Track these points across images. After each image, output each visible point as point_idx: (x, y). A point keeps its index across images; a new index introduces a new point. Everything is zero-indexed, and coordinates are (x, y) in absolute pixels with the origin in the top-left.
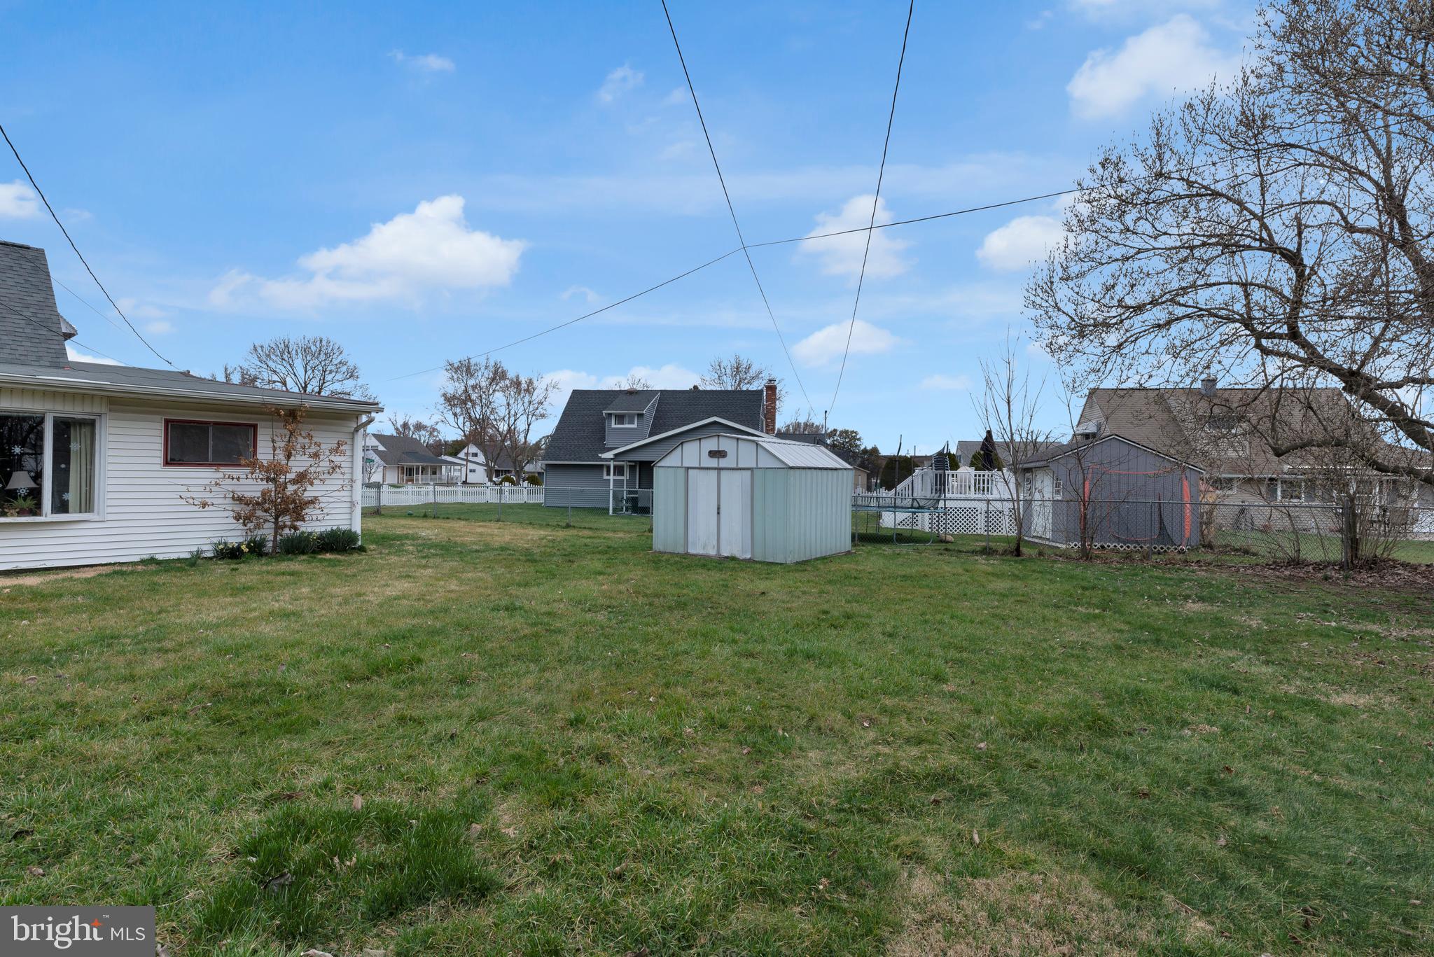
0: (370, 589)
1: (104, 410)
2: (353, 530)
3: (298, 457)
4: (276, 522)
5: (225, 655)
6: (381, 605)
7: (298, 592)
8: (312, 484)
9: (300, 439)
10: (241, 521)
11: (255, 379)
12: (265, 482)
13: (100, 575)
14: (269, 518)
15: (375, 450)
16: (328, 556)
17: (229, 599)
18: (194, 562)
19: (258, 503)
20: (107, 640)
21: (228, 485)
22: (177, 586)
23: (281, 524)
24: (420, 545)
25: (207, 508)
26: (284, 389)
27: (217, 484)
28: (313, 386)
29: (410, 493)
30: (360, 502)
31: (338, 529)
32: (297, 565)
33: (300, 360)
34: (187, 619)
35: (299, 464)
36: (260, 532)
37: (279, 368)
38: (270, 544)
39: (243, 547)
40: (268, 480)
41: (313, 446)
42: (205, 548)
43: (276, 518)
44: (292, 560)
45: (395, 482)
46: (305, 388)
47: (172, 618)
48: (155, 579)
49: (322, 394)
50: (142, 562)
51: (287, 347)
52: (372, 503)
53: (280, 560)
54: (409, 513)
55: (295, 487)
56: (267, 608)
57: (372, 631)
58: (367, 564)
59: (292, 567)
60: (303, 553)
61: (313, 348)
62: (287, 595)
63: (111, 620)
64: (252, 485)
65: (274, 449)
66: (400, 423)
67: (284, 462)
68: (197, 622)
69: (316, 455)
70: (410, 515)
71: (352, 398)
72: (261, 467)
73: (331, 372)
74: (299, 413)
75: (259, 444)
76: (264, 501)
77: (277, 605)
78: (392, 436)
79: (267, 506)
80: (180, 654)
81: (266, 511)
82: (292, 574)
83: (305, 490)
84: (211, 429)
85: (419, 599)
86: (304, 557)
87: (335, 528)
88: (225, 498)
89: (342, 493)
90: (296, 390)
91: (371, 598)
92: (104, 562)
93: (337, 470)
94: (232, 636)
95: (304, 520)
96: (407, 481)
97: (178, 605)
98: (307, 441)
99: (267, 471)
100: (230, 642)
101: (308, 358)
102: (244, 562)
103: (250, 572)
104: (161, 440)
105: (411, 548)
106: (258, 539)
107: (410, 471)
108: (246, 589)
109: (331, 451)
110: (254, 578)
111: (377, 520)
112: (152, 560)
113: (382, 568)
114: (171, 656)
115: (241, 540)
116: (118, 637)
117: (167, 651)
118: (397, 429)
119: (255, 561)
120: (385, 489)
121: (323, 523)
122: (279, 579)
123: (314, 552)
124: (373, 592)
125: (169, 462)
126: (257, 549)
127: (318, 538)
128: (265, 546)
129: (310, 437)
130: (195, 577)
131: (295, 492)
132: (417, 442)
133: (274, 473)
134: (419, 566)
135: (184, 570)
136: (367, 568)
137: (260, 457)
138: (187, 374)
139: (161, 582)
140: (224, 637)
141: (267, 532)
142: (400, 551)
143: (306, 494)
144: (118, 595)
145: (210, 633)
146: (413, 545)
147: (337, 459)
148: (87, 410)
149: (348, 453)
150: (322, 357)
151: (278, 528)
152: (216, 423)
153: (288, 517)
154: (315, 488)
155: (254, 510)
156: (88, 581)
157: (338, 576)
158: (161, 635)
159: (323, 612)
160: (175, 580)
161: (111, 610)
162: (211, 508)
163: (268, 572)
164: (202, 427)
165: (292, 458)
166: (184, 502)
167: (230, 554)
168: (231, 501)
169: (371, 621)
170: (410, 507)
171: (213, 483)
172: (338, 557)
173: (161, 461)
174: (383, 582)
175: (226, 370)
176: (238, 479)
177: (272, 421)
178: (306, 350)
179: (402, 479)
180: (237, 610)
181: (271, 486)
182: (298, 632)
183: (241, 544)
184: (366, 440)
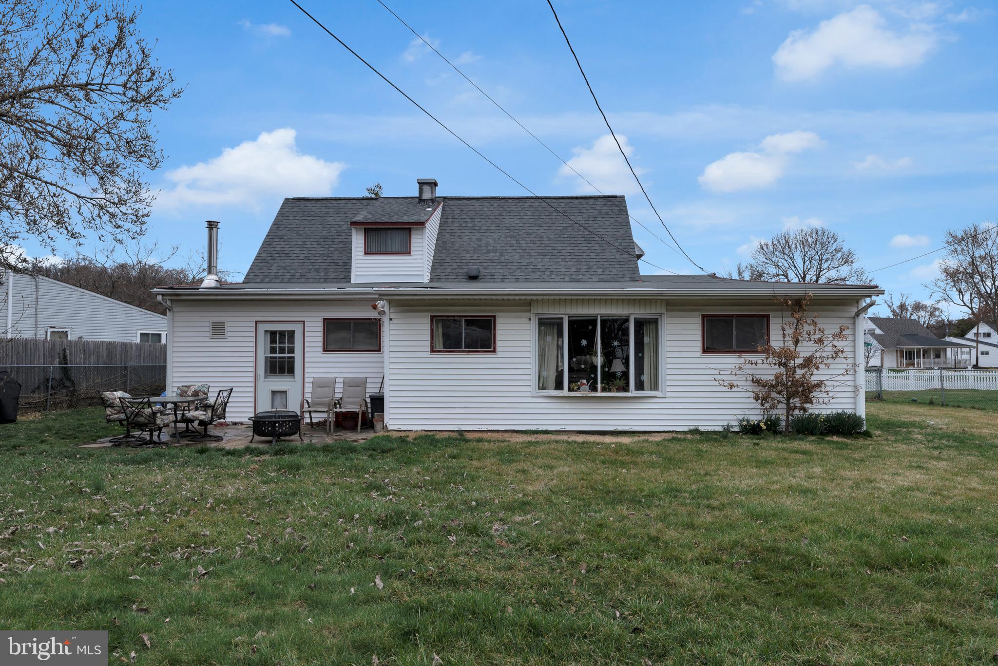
0: (879, 476)
1: (663, 310)
2: (858, 414)
3: (805, 343)
4: (788, 404)
5: (757, 520)
6: (893, 494)
7: (811, 470)
8: (818, 368)
9: (806, 326)
10: (760, 401)
11: (761, 275)
12: (777, 367)
13: (664, 440)
14: (782, 399)
15: (872, 333)
16: (835, 438)
17: (755, 470)
18: (725, 435)
19: (772, 386)
20: (674, 492)
21: (749, 369)
22: (715, 455)
23: (792, 405)
24: (929, 435)
25: (733, 389)
26: (786, 280)
27: (740, 368)
28: (811, 276)
29: (912, 378)
30: (864, 387)
31: (845, 414)
32: (807, 444)
33: (798, 253)
34: (725, 483)
35: (805, 350)
36: (775, 412)
37: (782, 262)
38: (783, 424)
39: (762, 425)
40: (780, 364)
41: (817, 332)
42: (733, 423)
43: (788, 400)
44: (803, 440)
45: (894, 366)
46: (804, 278)
47: (714, 481)
48: (701, 447)
49: (820, 282)
50: (690, 432)
51: (787, 242)
52: (874, 388)
53: (793, 439)
54: (913, 399)
55: (803, 371)
56: (786, 482)
57: (886, 520)
58: (874, 450)
59: (804, 446)
60: (812, 434)
61: (810, 240)
62: (802, 472)
63: (675, 477)
64: (768, 370)
65: (784, 336)
66: (896, 304)
67: (792, 348)
68: (734, 488)
69: (820, 341)
70: (914, 401)
71: (848, 283)
72: (774, 352)
73: (826, 261)
74: (804, 302)
75: (772, 332)
76: (777, 384)
77: (794, 481)
78: (888, 319)
79: (780, 388)
80: (723, 513)
81: (779, 393)
82: (804, 453)
83: (812, 374)
84: (734, 321)
85: (935, 494)
86: (813, 438)
87: (840, 411)
88: (747, 380)
89: (847, 378)
90: (796, 280)
91: (882, 485)
92: (666, 429)
93: (840, 354)
94: (760, 503)
95: (812, 403)
96: (908, 365)
97: (717, 470)
98: (812, 327)
99: (779, 357)
100: (759, 509)
101: (806, 250)
102: (763, 438)
103: (770, 448)
104: (700, 332)
105: (919, 437)
106: (773, 418)
107: (910, 355)
108: (767, 463)
109: (834, 336)
110: (774, 454)
111: (879, 405)
112: (696, 431)
113: (890, 455)
114: (717, 513)
115: (760, 418)
116: (680, 491)
117: (714, 509)
118: (893, 311)
119: (772, 438)
120: (885, 373)
121: (829, 406)
122: (794, 456)
123: (822, 434)
124: (883, 479)
125: (706, 350)
126: (772, 427)
127: (825, 421)
128: (779, 425)
129: (814, 323)
130: (725, 448)
131: (804, 376)
132: (916, 323)
133: (784, 358)
134: (931, 458)
135: (719, 441)
136: (874, 454)
137: (772, 343)
138: (713, 276)
139: (704, 450)
140: (754, 502)
141: (780, 412)
142: (907, 440)
143: (813, 378)
144: (677, 456)
145: (743, 498)
146: (921, 434)
147: (840, 344)
148: (653, 311)
149: (850, 338)
150: (818, 247)
151: (790, 409)
152: (738, 316)
153: (797, 399)
154: (820, 372)
155: (770, 391)
156: (658, 444)
157: (847, 459)
158: (709, 494)
159: (836, 493)
160: (714, 449)
161: (674, 468)
162: (736, 389)
163: (784, 449)
164: (726, 320)
165: (800, 344)
166: (716, 383)
167: (751, 430)
168: (752, 384)
169: (885, 510)
170: (913, 392)
171: (737, 367)
172: (845, 440)
173: (700, 349)
174: (892, 470)
175: (739, 269)
176: (756, 364)
177: (782, 310)
178: (804, 243)
179: (902, 363)
180: (762, 481)
181: (783, 370)
182: (815, 509)
183: (760, 421)
184: (865, 324)
